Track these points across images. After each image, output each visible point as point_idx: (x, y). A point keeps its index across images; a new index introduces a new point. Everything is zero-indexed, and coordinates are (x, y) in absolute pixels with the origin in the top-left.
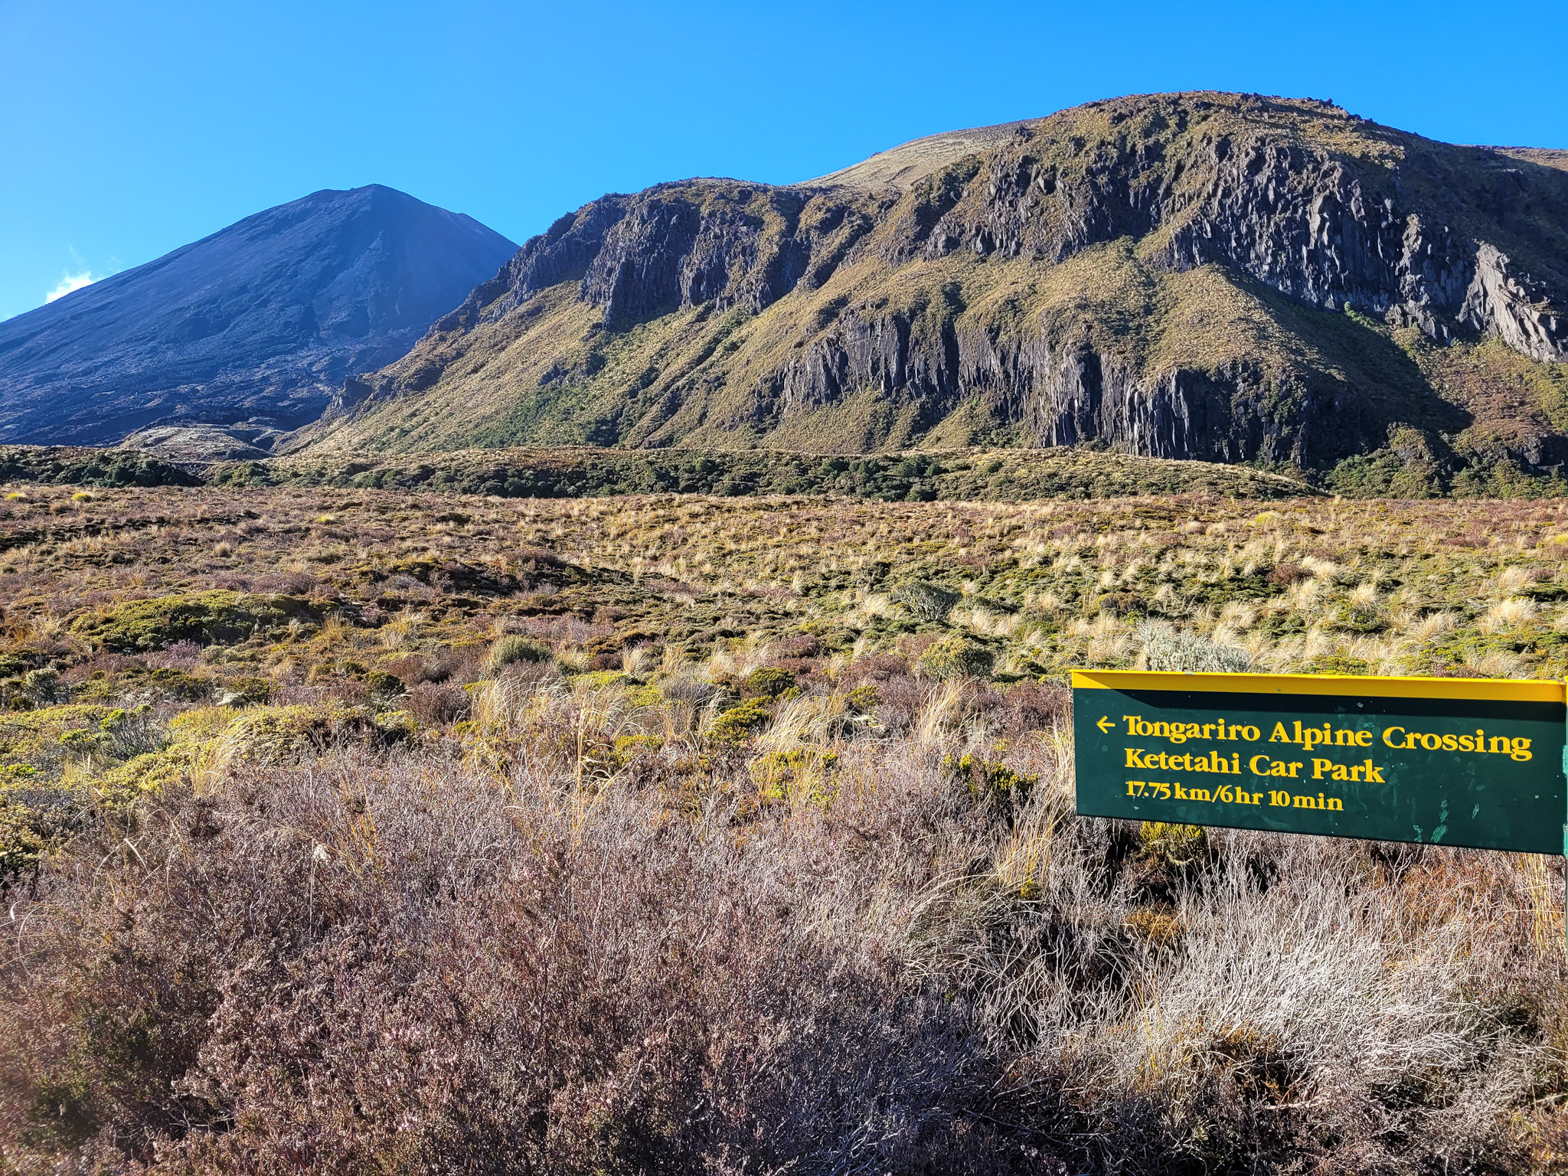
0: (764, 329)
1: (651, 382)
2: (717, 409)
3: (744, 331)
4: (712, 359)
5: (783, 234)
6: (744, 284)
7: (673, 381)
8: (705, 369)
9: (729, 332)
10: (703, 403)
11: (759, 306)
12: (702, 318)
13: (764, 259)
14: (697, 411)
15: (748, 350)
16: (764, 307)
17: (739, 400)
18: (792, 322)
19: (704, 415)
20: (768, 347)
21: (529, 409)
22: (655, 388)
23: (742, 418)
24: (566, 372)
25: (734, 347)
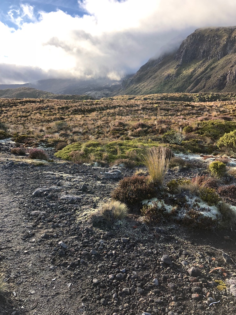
0: (222, 63)
1: (191, 78)
2: (208, 84)
3: (216, 64)
4: (207, 72)
5: (227, 39)
6: (216, 52)
7: (198, 77)
8: (205, 74)
9: (211, 65)
10: (205, 83)
11: (220, 57)
12: (204, 62)
13: (222, 46)
14: (203, 85)
15: (217, 69)
16: (221, 58)
17: (214, 81)
18: (230, 61)
19: (205, 86)
20: (223, 68)
21: (162, 86)
22: (192, 79)
23: (215, 86)
24: (171, 77)
25: (213, 68)
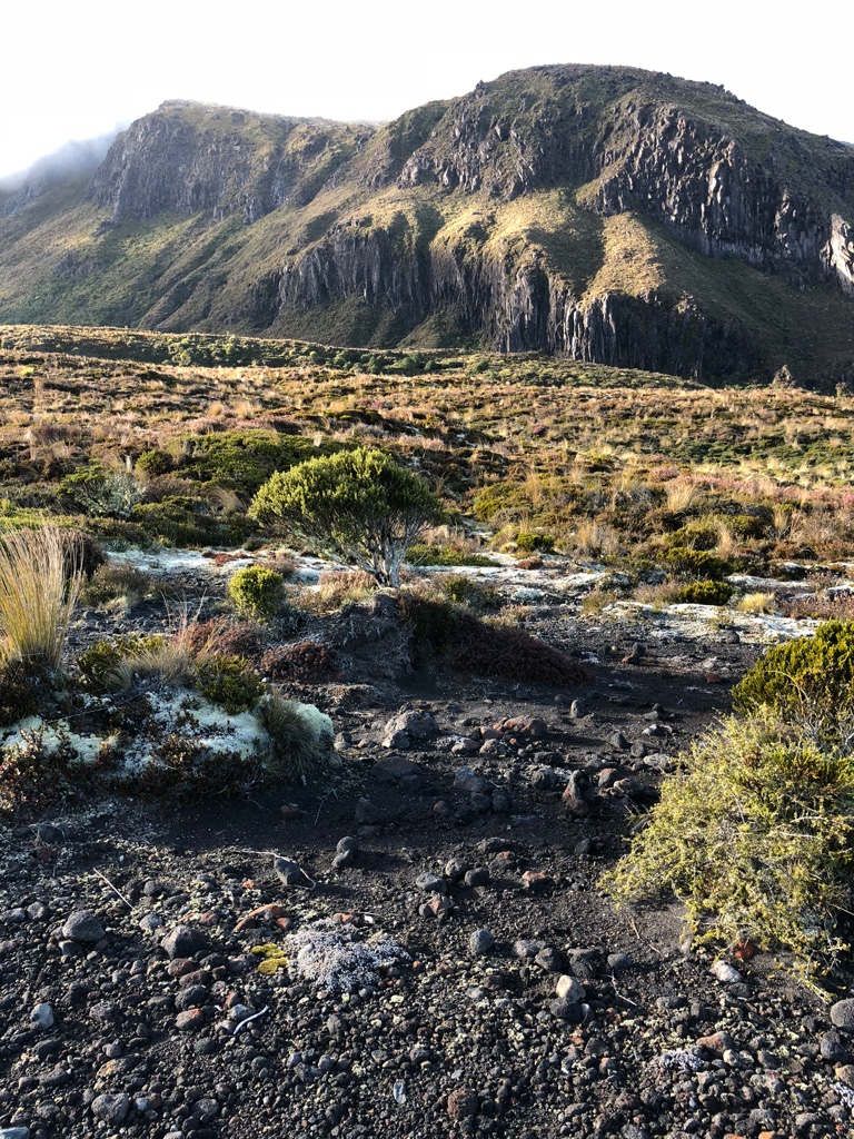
0: (259, 237)
1: (158, 277)
2: (219, 305)
3: (241, 238)
4: (211, 260)
5: (272, 156)
6: (238, 196)
7: (181, 275)
8: (207, 269)
9: (225, 238)
10: (207, 298)
11: (252, 217)
12: (200, 224)
13: (256, 176)
14: (201, 305)
15: (247, 254)
16: (255, 219)
17: (238, 297)
18: (284, 233)
19: (208, 309)
20: (264, 254)
21: (46, 295)
22: (162, 282)
23: (242, 313)
24: (79, 264)
25: (230, 252)
